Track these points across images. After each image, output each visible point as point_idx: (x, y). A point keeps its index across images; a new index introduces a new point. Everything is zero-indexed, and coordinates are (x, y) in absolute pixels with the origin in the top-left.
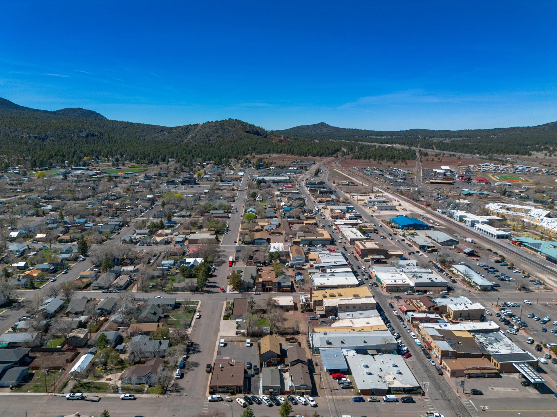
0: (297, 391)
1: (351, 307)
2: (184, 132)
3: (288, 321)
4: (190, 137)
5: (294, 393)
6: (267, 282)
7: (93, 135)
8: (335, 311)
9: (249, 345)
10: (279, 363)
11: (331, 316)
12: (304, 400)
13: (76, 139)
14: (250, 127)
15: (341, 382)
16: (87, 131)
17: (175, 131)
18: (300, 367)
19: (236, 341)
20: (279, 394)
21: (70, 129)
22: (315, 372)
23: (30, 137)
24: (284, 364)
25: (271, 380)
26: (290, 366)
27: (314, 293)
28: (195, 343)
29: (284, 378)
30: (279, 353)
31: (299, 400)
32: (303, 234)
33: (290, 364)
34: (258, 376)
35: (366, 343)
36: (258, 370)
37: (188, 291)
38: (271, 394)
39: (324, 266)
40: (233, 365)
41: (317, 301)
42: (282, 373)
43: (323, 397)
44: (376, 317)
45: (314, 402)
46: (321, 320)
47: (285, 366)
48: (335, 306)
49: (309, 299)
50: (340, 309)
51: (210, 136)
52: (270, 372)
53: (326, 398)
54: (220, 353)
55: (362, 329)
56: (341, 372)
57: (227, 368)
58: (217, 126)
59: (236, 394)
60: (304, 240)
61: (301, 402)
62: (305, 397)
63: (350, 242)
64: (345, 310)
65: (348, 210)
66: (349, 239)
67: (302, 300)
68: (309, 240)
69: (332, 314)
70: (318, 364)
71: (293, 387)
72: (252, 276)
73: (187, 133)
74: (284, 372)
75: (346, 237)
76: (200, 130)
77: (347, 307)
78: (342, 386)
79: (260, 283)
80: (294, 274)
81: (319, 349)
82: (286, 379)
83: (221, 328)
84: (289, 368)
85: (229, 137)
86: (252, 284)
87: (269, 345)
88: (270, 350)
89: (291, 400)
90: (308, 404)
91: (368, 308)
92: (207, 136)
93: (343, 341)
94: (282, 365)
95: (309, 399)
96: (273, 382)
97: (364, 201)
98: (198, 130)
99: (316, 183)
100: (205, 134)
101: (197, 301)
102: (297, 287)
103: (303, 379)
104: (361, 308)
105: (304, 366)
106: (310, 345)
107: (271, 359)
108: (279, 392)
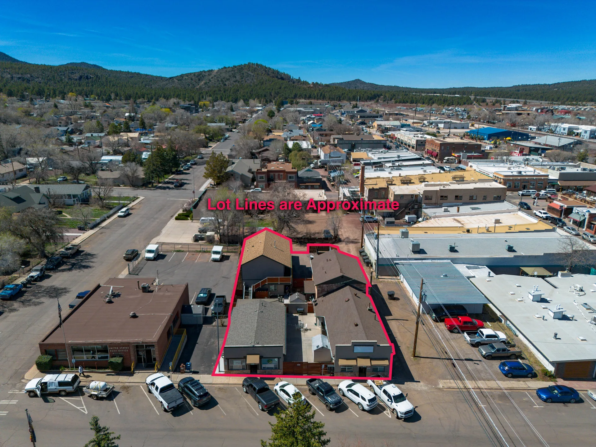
0: (342, 362)
1: (451, 197)
2: (197, 79)
3: (315, 225)
4: (203, 83)
5: (331, 372)
6: (277, 174)
7: (87, 78)
8: (416, 207)
9: (218, 257)
10: (288, 292)
11: (408, 213)
12: (369, 395)
13: (67, 81)
14: (273, 73)
15: (477, 339)
16: (81, 72)
17: (186, 77)
18: (350, 296)
19: (189, 251)
20: (281, 371)
21: (61, 69)
22: (390, 314)
23: (12, 78)
24: (303, 293)
25: (255, 329)
26: (318, 297)
27: (367, 182)
28: (88, 252)
29: (300, 329)
30: (289, 264)
31: (350, 395)
32: (341, 136)
33: (318, 290)
34: (223, 321)
35: (516, 252)
36: (227, 304)
37: (127, 187)
38: (251, 372)
39: (380, 162)
40: (152, 292)
41: (377, 189)
42: (297, 315)
43: (430, 386)
44: (510, 213)
45: (404, 402)
46: (387, 219)
47: (303, 297)
48: (415, 196)
49: (358, 193)
50: (427, 201)
51: (226, 81)
52: (258, 309)
53: (442, 387)
54: (139, 270)
55: (488, 231)
56: (468, 314)
57: (132, 297)
58: (234, 71)
59: (133, 371)
60: (342, 143)
61: (358, 403)
62: (371, 386)
63: (415, 146)
64: (439, 203)
65: (403, 126)
66: (413, 142)
67: (344, 195)
68: (350, 142)
69: (408, 211)
70: (395, 296)
71: (330, 350)
72: (251, 170)
73: (199, 80)
74: (300, 313)
75: (407, 143)
76: (215, 76)
77: (442, 196)
78: (484, 351)
79: (264, 173)
80: (326, 174)
81: (395, 262)
82: (306, 330)
83: (164, 231)
84: (315, 303)
85: (249, 82)
86: (249, 178)
87: (263, 245)
88: (262, 255)
89: (320, 395)
90: (384, 409)
91: (488, 199)
92: (222, 81)
93: (453, 246)
94: (296, 295)
95: (385, 391)
96: (262, 335)
97: (421, 123)
98: (212, 76)
99: (354, 112)
100: (220, 80)
101: (135, 197)
102: (333, 185)
103: (360, 326)
104: (472, 199)
105: (359, 293)
106: (367, 259)
107: (266, 280)
108: (281, 366)
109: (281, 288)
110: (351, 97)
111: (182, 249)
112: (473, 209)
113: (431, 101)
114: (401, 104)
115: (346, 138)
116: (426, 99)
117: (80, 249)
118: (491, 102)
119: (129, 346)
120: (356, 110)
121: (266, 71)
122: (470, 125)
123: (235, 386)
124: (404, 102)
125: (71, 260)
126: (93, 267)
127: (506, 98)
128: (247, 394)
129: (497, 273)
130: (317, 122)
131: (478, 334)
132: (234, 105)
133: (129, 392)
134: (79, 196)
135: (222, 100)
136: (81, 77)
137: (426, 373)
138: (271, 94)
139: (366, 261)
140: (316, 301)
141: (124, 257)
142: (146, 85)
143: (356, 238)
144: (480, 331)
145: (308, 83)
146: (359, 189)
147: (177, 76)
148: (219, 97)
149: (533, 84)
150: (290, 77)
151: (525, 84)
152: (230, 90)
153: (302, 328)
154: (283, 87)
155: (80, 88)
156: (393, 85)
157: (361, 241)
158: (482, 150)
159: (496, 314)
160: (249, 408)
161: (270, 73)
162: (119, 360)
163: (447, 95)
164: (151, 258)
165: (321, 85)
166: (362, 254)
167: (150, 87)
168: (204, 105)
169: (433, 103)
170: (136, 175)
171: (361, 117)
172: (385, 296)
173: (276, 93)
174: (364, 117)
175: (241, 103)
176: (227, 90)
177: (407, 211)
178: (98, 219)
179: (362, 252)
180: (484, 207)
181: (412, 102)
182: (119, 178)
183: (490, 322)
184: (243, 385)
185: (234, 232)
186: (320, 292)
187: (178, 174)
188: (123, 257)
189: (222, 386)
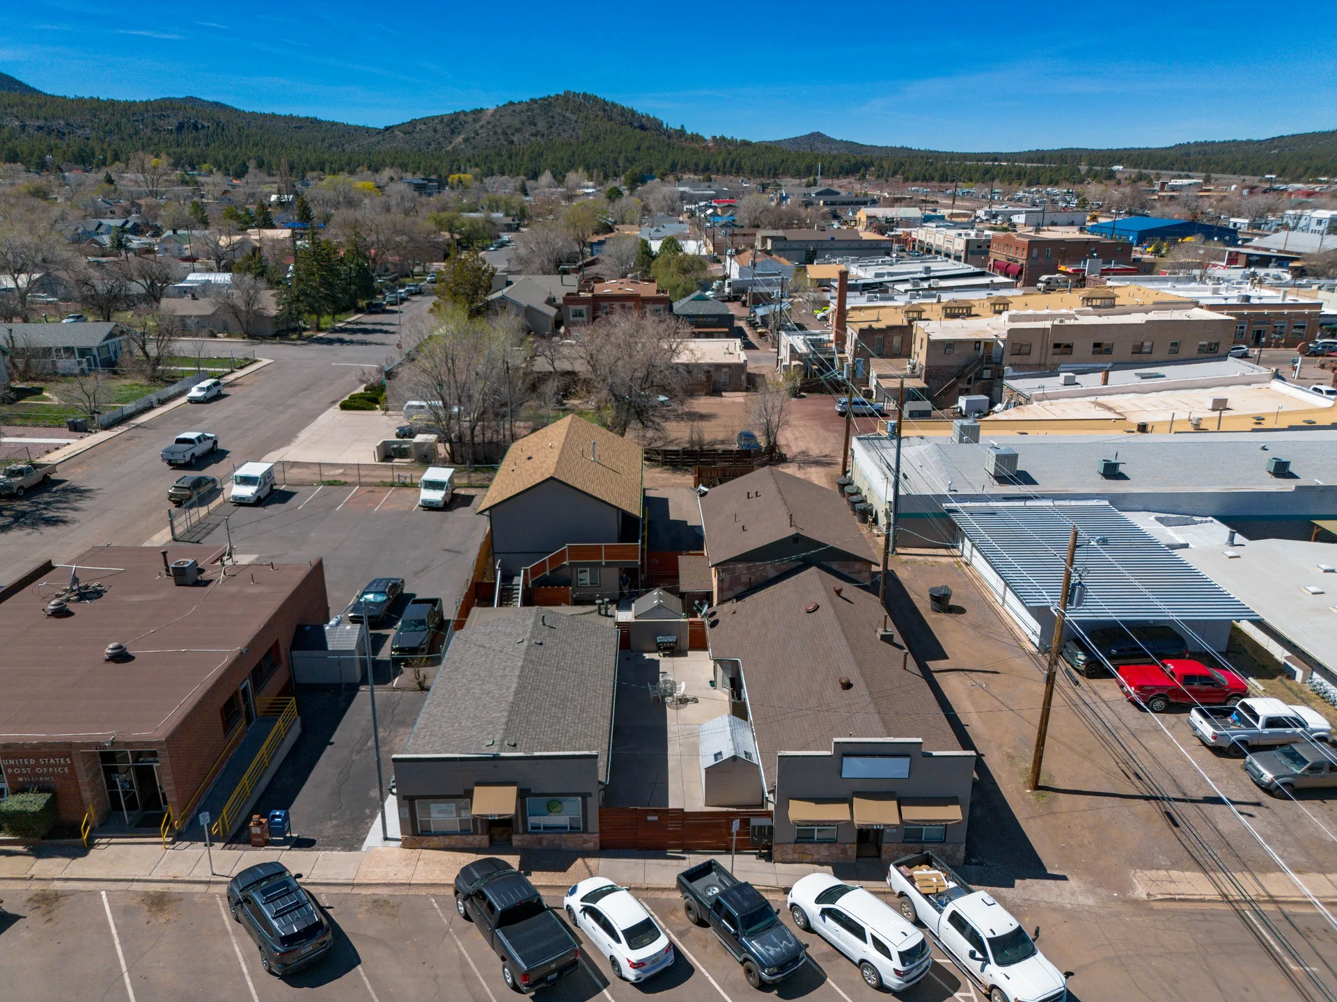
1: (1083, 347)
3: (713, 422)
4: (460, 139)
5: (762, 841)
6: (617, 304)
7: (196, 127)
8: (987, 374)
9: (437, 496)
11: (967, 392)
16: (182, 115)
17: (423, 127)
18: (820, 596)
19: (361, 484)
20: (593, 840)
21: (136, 109)
22: (941, 654)
24: (674, 591)
25: (511, 699)
26: (721, 602)
27: (853, 316)
28: (74, 484)
29: (664, 697)
30: (636, 510)
31: (830, 928)
32: (780, 233)
33: (720, 581)
34: (422, 673)
35: (1297, 477)
36: (442, 625)
37: (235, 337)
38: (491, 840)
39: (881, 283)
40: (207, 583)
41: (880, 330)
42: (655, 656)
43: (1103, 892)
44: (1249, 384)
45: (1031, 960)
46: (909, 406)
47: (675, 602)
48: (986, 344)
49: (829, 345)
50: (1017, 359)
51: (513, 134)
52: (528, 635)
53: (1144, 896)
54: (205, 531)
55: (1198, 428)
56: (1190, 653)
57: (137, 598)
58: (532, 110)
59: (90, 838)
60: (782, 247)
61: (862, 961)
62: (902, 894)
63: (963, 254)
64: (1048, 362)
65: (927, 219)
66: (959, 246)
67: (793, 350)
68: (803, 245)
69: (966, 386)
70: (952, 602)
71: (757, 766)
72: (554, 300)
73: (453, 132)
74: (666, 649)
75: (943, 249)
76: (489, 123)
77: (1057, 346)
78: (1268, 769)
79: (584, 301)
80: (745, 312)
81: (946, 505)
82: (684, 701)
83: (304, 435)
84: (712, 619)
85: (566, 135)
86: (547, 316)
87: (557, 452)
88: (552, 478)
89: (723, 931)
90: (956, 985)
91: (1183, 353)
92: (505, 133)
93: (1114, 461)
94: (654, 597)
95: (957, 921)
96: (533, 717)
97: (970, 216)
98: (483, 122)
99: (810, 194)
100: (499, 131)
101: (247, 359)
102: (761, 335)
103: (859, 687)
104: (1140, 352)
105: (849, 589)
106: (862, 501)
107: (564, 551)
108: (594, 824)
109: (611, 578)
110: (802, 168)
111: (343, 479)
112: (1144, 377)
113: (988, 176)
114: (919, 183)
115: (794, 235)
116: (976, 171)
117: (53, 477)
118: (1126, 179)
119: (70, 756)
120: (813, 192)
121: (605, 111)
122: (1088, 218)
123: (433, 891)
124: (925, 179)
125: (18, 503)
126: (74, 521)
127: (1162, 169)
128: (467, 923)
129: (1251, 536)
130: (723, 213)
131: (1235, 717)
132: (530, 184)
133: (54, 914)
134: (95, 352)
135: (503, 174)
136: (180, 127)
137: (1081, 846)
138: (616, 163)
139: (858, 506)
140: (714, 614)
141: (171, 496)
142: (330, 146)
143: (826, 452)
144: (1244, 706)
145: (703, 139)
146: (832, 337)
147: (403, 124)
148: (496, 167)
149: (1222, 139)
150: (662, 124)
151: (1203, 140)
152: (523, 153)
153: (671, 695)
154: (644, 146)
155: (178, 150)
156: (898, 146)
157: (840, 460)
158: (1134, 259)
159: (1269, 656)
160: (467, 977)
161: (614, 116)
162: (34, 802)
163: (1023, 164)
164: (248, 498)
165: (732, 142)
166: (847, 489)
167: (340, 149)
168: (460, 181)
169: (993, 179)
170: (255, 308)
171: (825, 204)
172: (923, 604)
173: (628, 160)
174: (833, 203)
175: (546, 178)
176: (517, 155)
177: (961, 386)
178: (129, 407)
179: (845, 486)
180: (1174, 373)
181: (943, 179)
182: (214, 314)
183: (1257, 677)
184: (456, 893)
185: (489, 434)
186: (726, 585)
187: (371, 313)
188: (167, 496)
189: (385, 891)
